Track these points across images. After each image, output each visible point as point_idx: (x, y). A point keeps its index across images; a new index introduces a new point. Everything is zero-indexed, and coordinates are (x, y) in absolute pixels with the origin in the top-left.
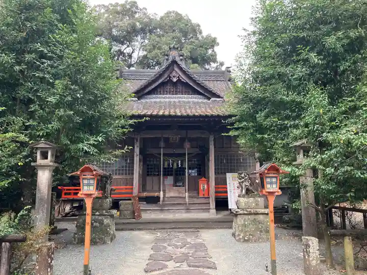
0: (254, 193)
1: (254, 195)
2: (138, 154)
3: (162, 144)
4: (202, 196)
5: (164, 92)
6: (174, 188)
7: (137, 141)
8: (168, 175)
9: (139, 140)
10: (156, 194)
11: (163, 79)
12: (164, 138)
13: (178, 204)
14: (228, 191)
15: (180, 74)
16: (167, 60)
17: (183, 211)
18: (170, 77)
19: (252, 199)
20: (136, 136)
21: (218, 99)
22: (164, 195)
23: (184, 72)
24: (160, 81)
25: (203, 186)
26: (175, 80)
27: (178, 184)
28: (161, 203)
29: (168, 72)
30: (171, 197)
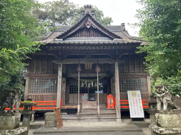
0: (176, 108)
1: (177, 111)
2: (61, 76)
3: (79, 69)
4: (110, 108)
5: (81, 35)
6: (89, 102)
7: (60, 66)
8: (84, 93)
9: (61, 66)
10: (74, 107)
11: (80, 26)
12: (80, 64)
13: (92, 114)
14: (129, 104)
15: (92, 23)
16: (83, 15)
17: (96, 120)
18: (85, 25)
19: (176, 115)
20: (60, 63)
21: (119, 39)
22: (81, 107)
23: (95, 22)
24: (78, 28)
25: (110, 100)
26: (88, 27)
27: (91, 99)
28: (78, 114)
29: (84, 22)
30: (86, 109)
